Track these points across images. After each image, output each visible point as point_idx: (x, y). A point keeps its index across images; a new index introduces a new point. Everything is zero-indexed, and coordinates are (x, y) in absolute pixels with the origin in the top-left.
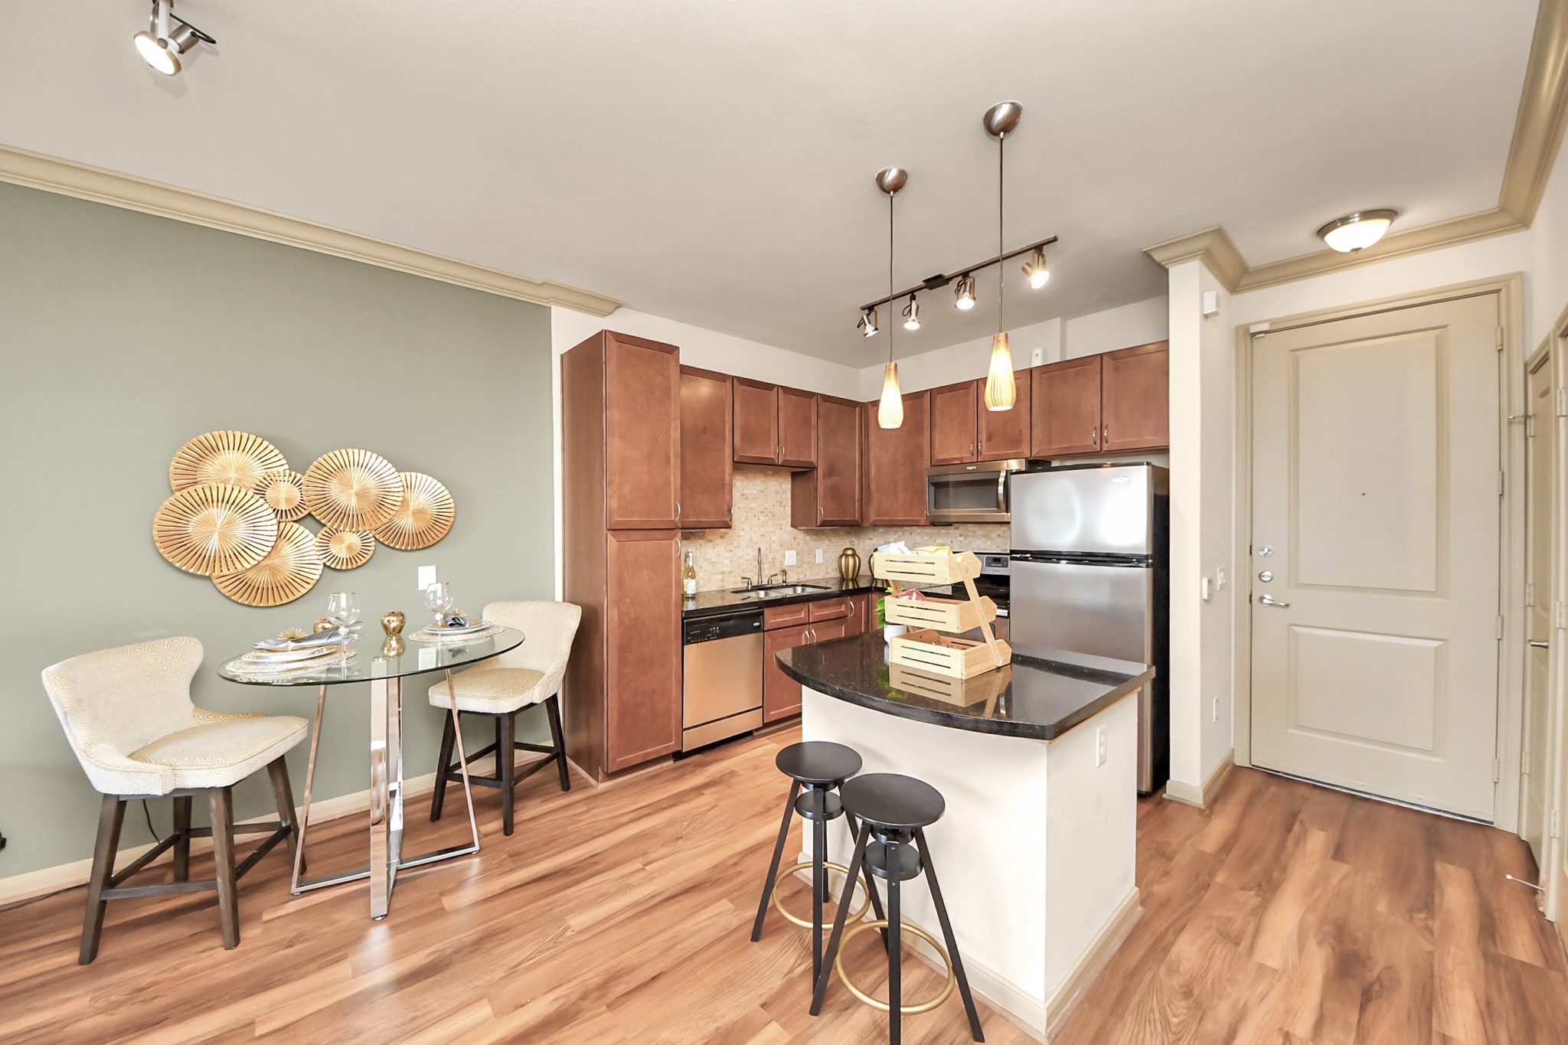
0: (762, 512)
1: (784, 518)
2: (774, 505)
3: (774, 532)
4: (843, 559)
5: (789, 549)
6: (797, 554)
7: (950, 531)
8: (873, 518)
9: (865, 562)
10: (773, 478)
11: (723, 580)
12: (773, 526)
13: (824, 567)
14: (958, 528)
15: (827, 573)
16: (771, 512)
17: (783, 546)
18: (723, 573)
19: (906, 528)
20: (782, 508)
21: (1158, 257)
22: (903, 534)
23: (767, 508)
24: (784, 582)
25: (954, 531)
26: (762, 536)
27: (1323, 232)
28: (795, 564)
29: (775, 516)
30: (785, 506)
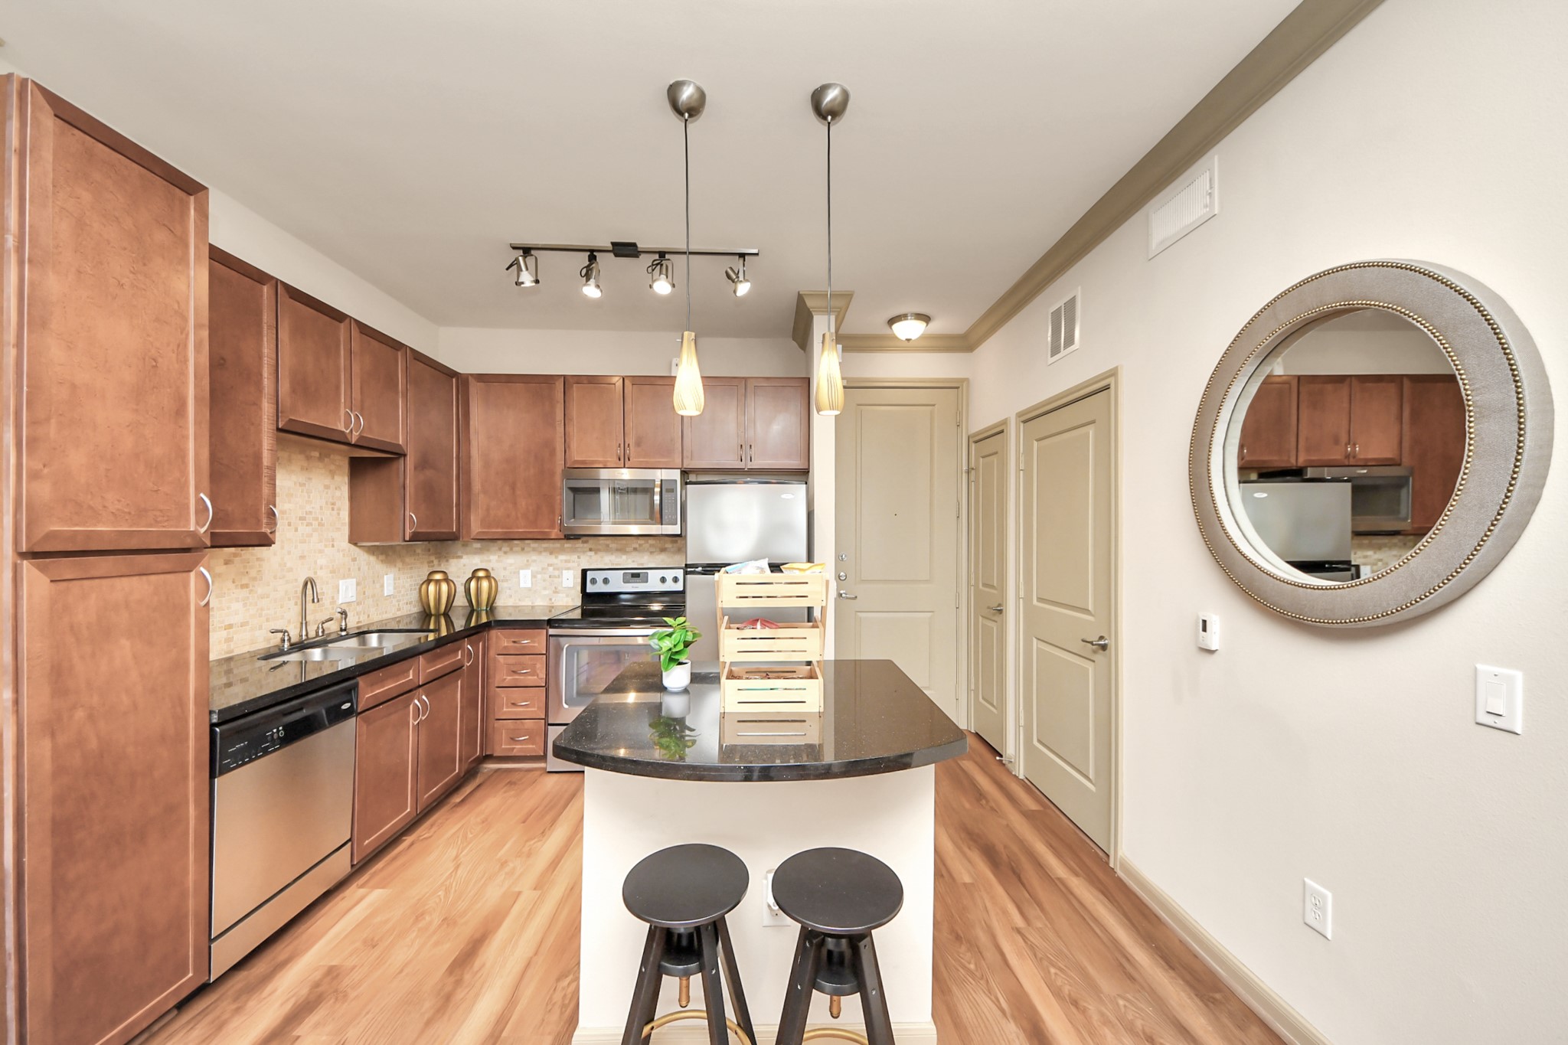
0: (302, 519)
1: (338, 529)
2: (321, 508)
3: (321, 551)
4: (424, 586)
5: (344, 578)
6: (358, 584)
7: (577, 546)
8: (476, 528)
9: (461, 589)
10: (321, 465)
11: (229, 640)
12: (321, 542)
13: (394, 601)
14: (586, 542)
15: (399, 610)
16: (317, 519)
17: (337, 573)
18: (230, 626)
19: (516, 542)
20: (335, 512)
21: (810, 303)
22: (511, 549)
23: (311, 512)
24: (342, 630)
25: (581, 545)
26: (302, 557)
27: (892, 321)
28: (354, 599)
29: (323, 525)
30: (339, 509)
